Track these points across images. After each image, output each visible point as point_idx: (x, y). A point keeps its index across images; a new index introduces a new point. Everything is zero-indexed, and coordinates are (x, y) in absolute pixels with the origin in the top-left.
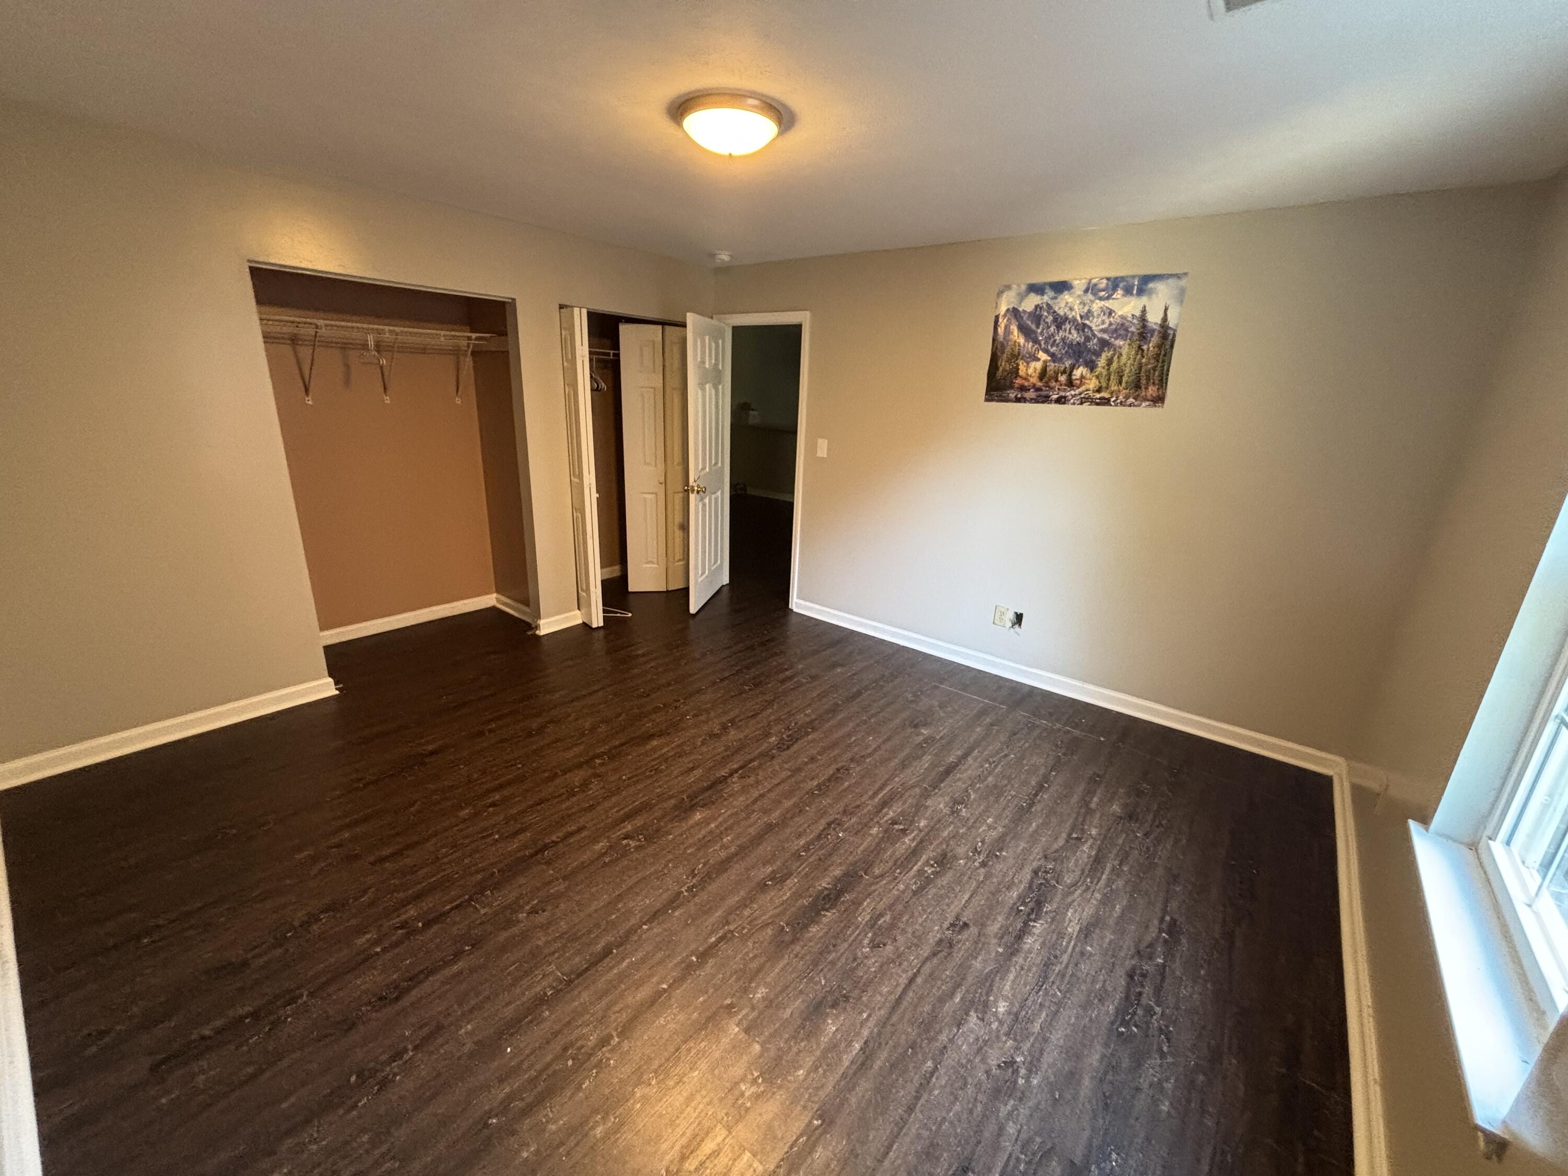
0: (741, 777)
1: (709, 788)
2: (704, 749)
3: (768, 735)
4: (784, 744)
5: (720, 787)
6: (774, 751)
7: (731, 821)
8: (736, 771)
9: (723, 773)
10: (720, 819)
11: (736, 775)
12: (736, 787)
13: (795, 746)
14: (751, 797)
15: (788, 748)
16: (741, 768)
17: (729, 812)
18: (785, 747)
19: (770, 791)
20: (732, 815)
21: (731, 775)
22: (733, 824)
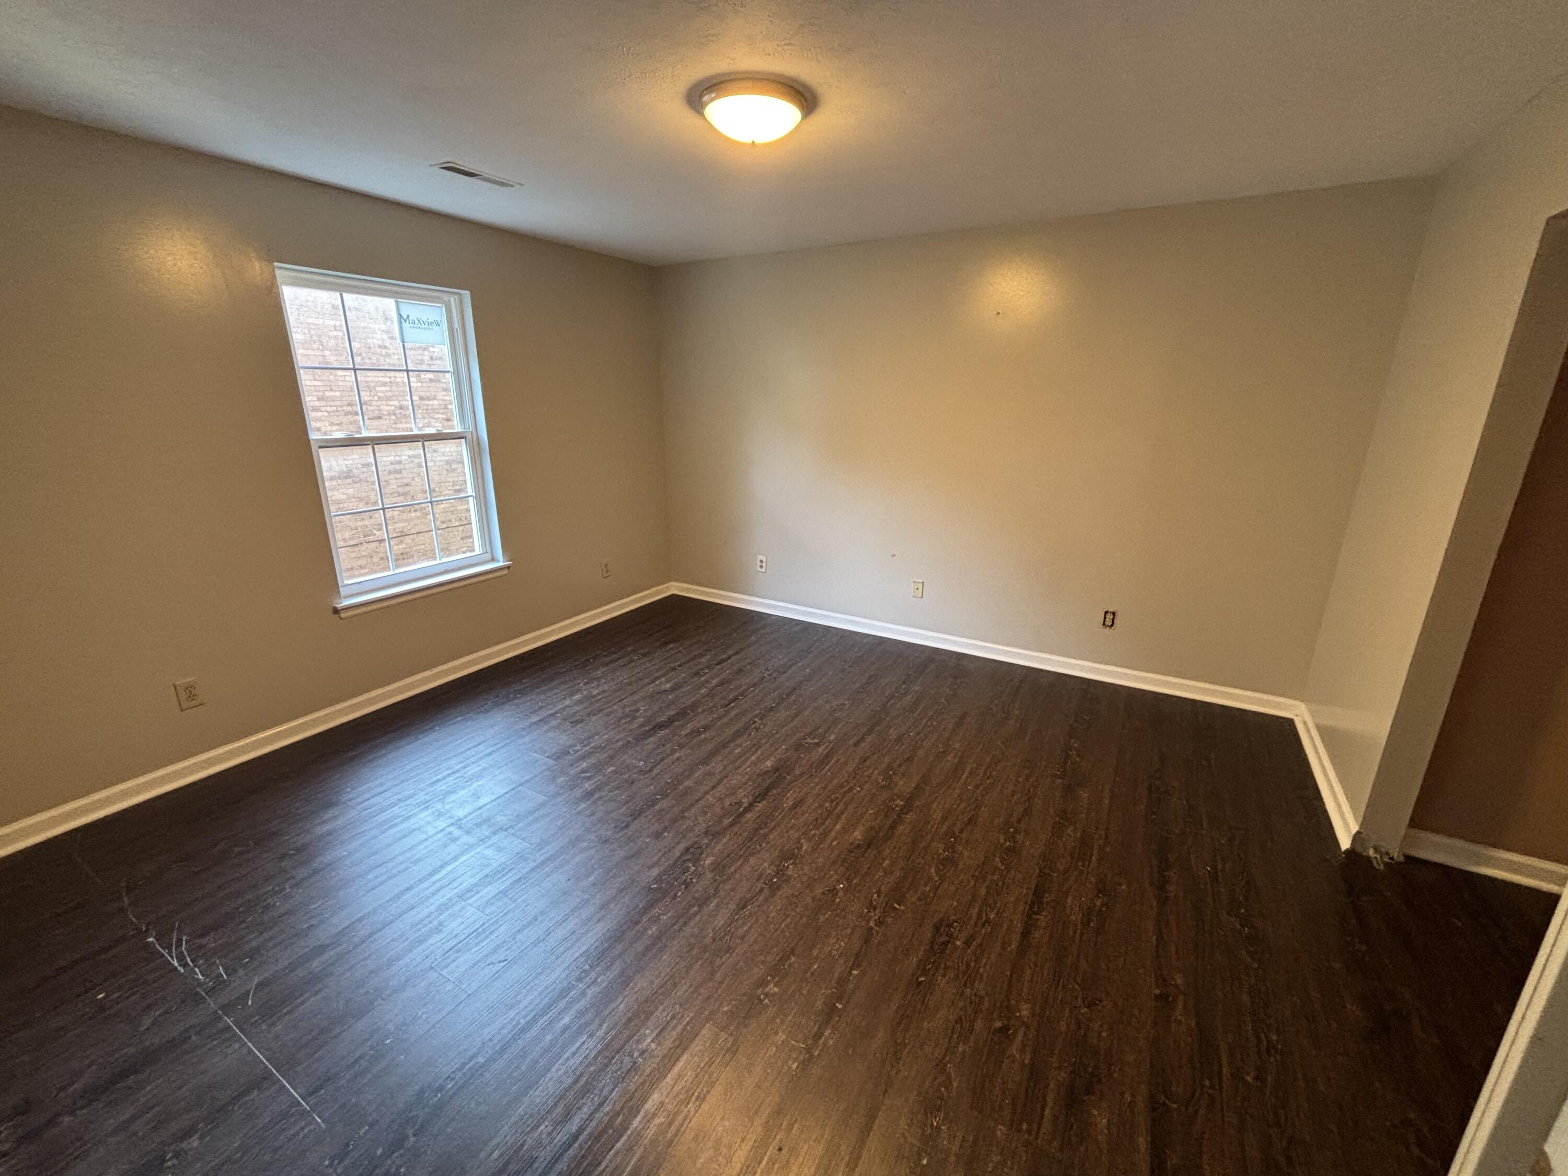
0: (739, 803)
1: (767, 790)
2: (794, 834)
3: (718, 868)
4: (694, 854)
5: (758, 791)
6: (706, 841)
7: (738, 763)
8: (747, 810)
9: (760, 806)
10: (748, 763)
11: (746, 805)
12: (741, 793)
13: (678, 854)
14: (725, 785)
15: (687, 850)
16: (741, 815)
17: (742, 769)
18: (691, 850)
19: (706, 793)
20: (740, 767)
21: (751, 805)
22: (736, 761)
